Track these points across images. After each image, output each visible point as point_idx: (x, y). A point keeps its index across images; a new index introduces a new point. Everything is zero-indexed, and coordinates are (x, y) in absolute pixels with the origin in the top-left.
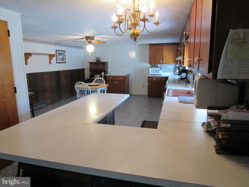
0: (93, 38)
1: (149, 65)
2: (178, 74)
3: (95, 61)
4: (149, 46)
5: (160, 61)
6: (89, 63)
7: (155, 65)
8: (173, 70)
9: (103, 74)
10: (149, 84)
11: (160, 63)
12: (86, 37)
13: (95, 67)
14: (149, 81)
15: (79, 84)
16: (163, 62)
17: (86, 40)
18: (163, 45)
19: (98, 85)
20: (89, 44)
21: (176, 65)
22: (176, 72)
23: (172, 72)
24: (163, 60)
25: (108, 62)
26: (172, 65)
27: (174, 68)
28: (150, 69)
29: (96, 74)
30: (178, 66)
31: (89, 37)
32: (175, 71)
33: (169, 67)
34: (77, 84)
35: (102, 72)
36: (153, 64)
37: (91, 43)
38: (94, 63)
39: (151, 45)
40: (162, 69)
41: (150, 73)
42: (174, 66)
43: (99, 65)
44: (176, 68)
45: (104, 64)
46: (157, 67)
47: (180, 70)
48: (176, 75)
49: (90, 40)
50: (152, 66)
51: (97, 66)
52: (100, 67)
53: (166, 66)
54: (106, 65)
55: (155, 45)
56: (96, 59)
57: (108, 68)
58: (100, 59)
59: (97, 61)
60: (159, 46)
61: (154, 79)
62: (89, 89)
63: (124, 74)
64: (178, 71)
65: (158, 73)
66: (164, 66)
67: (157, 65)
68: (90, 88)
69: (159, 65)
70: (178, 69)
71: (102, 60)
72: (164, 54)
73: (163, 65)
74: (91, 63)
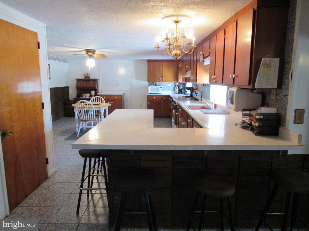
0: (94, 52)
1: (147, 83)
2: (178, 93)
3: (83, 78)
4: (147, 62)
5: (159, 79)
6: (76, 80)
7: (153, 83)
8: (172, 88)
9: (93, 93)
10: (149, 103)
11: (159, 81)
12: (87, 50)
13: (84, 85)
14: (148, 101)
15: (81, 102)
16: (162, 80)
17: (87, 54)
18: (162, 62)
19: (99, 104)
20: (90, 58)
21: (176, 83)
22: (176, 91)
23: (171, 90)
24: (162, 78)
25: (99, 79)
26: (171, 82)
27: (174, 86)
28: (149, 87)
29: (84, 93)
30: (177, 84)
31: (90, 51)
32: (175, 89)
33: (169, 86)
34: (79, 103)
35: (92, 91)
36: (151, 81)
37: (92, 57)
38: (83, 80)
39: (149, 61)
40: (162, 87)
41: (149, 92)
42: (174, 84)
43: (88, 82)
44: (176, 86)
45: (95, 81)
46: (156, 85)
47: (180, 88)
48: (176, 93)
49: (92, 54)
50: (149, 84)
51: (86, 84)
52: (91, 85)
53: (165, 84)
54: (97, 83)
55: (154, 61)
56: (84, 75)
57: (99, 86)
58: (89, 75)
59: (85, 77)
60: (158, 63)
61: (154, 98)
62: (93, 108)
63: (120, 93)
64: (177, 89)
65: (158, 91)
66: (163, 84)
67: (156, 83)
68: (95, 108)
69: (158, 83)
70: (178, 87)
71: (92, 77)
72: (164, 72)
73: (163, 82)
74: (78, 80)
